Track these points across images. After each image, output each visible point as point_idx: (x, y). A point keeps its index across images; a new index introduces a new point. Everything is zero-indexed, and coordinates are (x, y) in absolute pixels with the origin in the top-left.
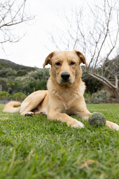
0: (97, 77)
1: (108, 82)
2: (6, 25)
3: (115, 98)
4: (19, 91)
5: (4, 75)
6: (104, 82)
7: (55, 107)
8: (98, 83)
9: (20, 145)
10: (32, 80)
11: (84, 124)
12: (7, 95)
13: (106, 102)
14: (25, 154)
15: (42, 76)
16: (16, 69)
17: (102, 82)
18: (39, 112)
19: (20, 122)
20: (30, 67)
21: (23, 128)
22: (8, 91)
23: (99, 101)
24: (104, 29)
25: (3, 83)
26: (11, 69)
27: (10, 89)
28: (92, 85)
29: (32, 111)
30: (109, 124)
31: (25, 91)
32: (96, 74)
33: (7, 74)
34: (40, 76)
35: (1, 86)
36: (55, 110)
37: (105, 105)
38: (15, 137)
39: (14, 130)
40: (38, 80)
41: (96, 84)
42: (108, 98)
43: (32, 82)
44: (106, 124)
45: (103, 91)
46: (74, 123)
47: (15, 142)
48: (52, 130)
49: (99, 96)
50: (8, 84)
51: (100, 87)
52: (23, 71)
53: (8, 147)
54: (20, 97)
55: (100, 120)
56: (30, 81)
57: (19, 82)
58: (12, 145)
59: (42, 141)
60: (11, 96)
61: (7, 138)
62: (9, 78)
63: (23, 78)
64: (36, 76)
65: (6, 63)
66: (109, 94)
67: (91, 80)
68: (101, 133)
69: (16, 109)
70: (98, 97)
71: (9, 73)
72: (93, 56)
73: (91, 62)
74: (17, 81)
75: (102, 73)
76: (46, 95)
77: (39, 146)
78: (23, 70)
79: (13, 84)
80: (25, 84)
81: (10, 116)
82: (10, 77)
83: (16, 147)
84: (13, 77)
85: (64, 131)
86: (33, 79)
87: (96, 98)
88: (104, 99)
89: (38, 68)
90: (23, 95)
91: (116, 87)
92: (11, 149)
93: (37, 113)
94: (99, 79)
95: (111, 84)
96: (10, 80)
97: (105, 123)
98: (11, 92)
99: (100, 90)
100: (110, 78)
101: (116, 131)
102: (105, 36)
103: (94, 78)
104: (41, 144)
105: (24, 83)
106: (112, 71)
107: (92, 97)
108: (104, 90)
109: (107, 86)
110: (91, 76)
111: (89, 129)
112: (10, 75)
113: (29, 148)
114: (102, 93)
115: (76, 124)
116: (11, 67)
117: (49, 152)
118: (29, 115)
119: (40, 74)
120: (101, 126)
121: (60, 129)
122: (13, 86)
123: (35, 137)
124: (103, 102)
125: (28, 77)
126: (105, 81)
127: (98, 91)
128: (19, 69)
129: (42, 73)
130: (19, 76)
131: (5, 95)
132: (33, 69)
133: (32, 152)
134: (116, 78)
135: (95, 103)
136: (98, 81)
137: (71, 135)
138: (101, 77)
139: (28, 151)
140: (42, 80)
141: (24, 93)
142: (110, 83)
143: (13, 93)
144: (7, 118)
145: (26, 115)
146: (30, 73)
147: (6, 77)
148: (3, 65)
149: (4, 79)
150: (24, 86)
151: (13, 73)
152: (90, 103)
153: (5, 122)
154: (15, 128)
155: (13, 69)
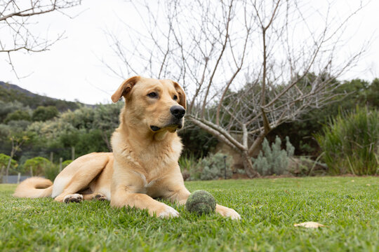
0: (207, 127)
1: (229, 136)
2: (18, 14)
3: (242, 167)
4: (36, 153)
5: (1, 117)
6: (222, 136)
7: (126, 183)
8: (210, 139)
10: (68, 130)
11: (179, 211)
12: (9, 164)
13: (227, 177)
15: (91, 122)
16: (31, 106)
17: (217, 136)
18: (93, 195)
20: (65, 102)
21: (70, 220)
22: (12, 153)
23: (212, 174)
24: (221, 34)
26: (19, 105)
27: (17, 148)
28: (199, 142)
30: (221, 209)
31: (52, 154)
32: (205, 121)
33: (10, 115)
34: (86, 121)
36: (126, 188)
40: (83, 130)
41: (207, 140)
42: (230, 169)
43: (70, 133)
44: (216, 210)
45: (220, 154)
46: (162, 209)
48: (122, 222)
49: (212, 163)
50: (11, 139)
51: (215, 146)
52: (49, 108)
53: (51, 247)
54: (39, 167)
55: (205, 202)
56: (63, 132)
57: (39, 133)
59: (107, 237)
60: (17, 165)
62: (13, 125)
63: (46, 125)
64: (78, 121)
65: (9, 90)
66: (231, 161)
67: (197, 132)
68: (205, 223)
70: (210, 166)
71: (15, 113)
72: (200, 85)
73: (196, 95)
74: (33, 130)
75: (218, 119)
76: (107, 162)
78: (47, 108)
79: (25, 138)
80: (53, 138)
81: (34, 204)
82: (16, 122)
84: (24, 121)
85: (143, 223)
86: (72, 127)
87: (207, 168)
88: (222, 170)
89: (83, 105)
90: (48, 164)
91: (245, 146)
93: (88, 196)
94: (211, 129)
95: (235, 141)
96: (15, 130)
97: (214, 209)
98: (17, 158)
99: (214, 153)
100: (233, 128)
101: (230, 219)
102: (222, 47)
103: (202, 128)
104: (107, 241)
105: (49, 136)
106: (237, 115)
107: (199, 168)
108: (222, 152)
109: (227, 144)
110: (197, 125)
111: (187, 218)
112: (15, 118)
114: (217, 158)
115: (164, 210)
116: (19, 100)
118: (73, 200)
119: (88, 116)
120: (207, 213)
121: (136, 219)
122: (25, 142)
124: (220, 176)
125: (59, 122)
126: (223, 134)
127: (211, 154)
128: (38, 105)
129: (93, 114)
130: (38, 120)
131: (2, 162)
132: (72, 106)
134: (245, 129)
135: (203, 180)
136: (210, 135)
137: (156, 229)
138: (216, 126)
140: (91, 130)
141: (48, 158)
142: (233, 139)
143: (22, 158)
145: (67, 201)
146: (64, 115)
147: (6, 123)
150: (49, 144)
151: (24, 114)
152: (195, 180)
153: (29, 214)
155: (25, 106)
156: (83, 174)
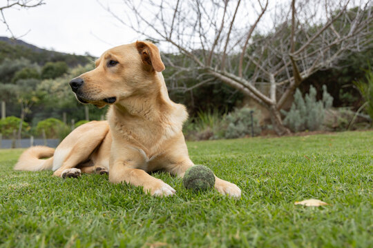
0: (229, 80)
1: (254, 89)
4: (48, 114)
5: (8, 76)
6: (246, 89)
8: (233, 93)
9: (52, 230)
12: (20, 127)
13: (255, 134)
14: (61, 242)
16: (39, 63)
17: (241, 90)
18: (94, 168)
19: (52, 191)
21: (59, 202)
22: (23, 116)
23: (238, 132)
25: (9, 95)
26: (26, 62)
27: (27, 110)
29: (77, 166)
31: (65, 115)
32: (226, 72)
33: (18, 74)
35: (3, 104)
37: (251, 140)
38: (44, 217)
39: (42, 206)
42: (258, 125)
45: (247, 109)
47: (44, 226)
49: (238, 119)
50: (20, 101)
52: (57, 65)
53: (32, 235)
54: (52, 130)
55: (203, 178)
57: (49, 93)
58: (39, 231)
59: (92, 221)
60: (29, 128)
61: (29, 220)
62: (21, 84)
63: (57, 83)
65: (14, 46)
66: (259, 116)
69: (43, 163)
70: (236, 123)
71: (23, 71)
72: (220, 32)
74: (43, 90)
75: (241, 70)
77: (86, 230)
78: (56, 64)
79: (35, 99)
80: (65, 97)
81: (32, 180)
82: (25, 82)
83: (46, 233)
84: (33, 80)
85: (136, 202)
87: (232, 125)
88: (248, 126)
89: (94, 58)
90: (61, 125)
91: (273, 100)
92: (38, 237)
93: (88, 169)
94: (234, 82)
95: (261, 95)
96: (24, 90)
98: (28, 119)
99: (241, 106)
100: (258, 80)
104: (90, 227)
105: (60, 95)
106: (264, 64)
107: (223, 124)
109: (252, 97)
110: (217, 78)
112: (23, 77)
113: (68, 233)
114: (243, 113)
115: (160, 189)
116: (26, 57)
117: (103, 237)
118: (71, 176)
121: (128, 199)
122: (34, 103)
123: (81, 216)
124: (247, 133)
126: (248, 87)
127: (236, 109)
128: (46, 61)
130: (48, 78)
131: (14, 125)
133: (72, 238)
134: (273, 81)
135: (228, 138)
136: (233, 88)
137: (147, 210)
138: (238, 78)
139: (65, 238)
141: (61, 119)
142: (258, 92)
143: (35, 120)
144: (26, 184)
145: (65, 176)
146: (74, 71)
147: (15, 83)
148: (4, 52)
149: (9, 86)
150: (61, 104)
151: (32, 72)
152: (219, 138)
153: (22, 193)
154: (43, 202)
155: (33, 62)
156: (82, 146)
